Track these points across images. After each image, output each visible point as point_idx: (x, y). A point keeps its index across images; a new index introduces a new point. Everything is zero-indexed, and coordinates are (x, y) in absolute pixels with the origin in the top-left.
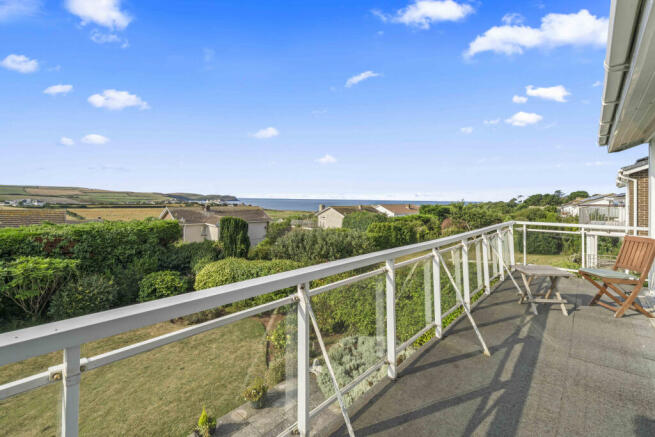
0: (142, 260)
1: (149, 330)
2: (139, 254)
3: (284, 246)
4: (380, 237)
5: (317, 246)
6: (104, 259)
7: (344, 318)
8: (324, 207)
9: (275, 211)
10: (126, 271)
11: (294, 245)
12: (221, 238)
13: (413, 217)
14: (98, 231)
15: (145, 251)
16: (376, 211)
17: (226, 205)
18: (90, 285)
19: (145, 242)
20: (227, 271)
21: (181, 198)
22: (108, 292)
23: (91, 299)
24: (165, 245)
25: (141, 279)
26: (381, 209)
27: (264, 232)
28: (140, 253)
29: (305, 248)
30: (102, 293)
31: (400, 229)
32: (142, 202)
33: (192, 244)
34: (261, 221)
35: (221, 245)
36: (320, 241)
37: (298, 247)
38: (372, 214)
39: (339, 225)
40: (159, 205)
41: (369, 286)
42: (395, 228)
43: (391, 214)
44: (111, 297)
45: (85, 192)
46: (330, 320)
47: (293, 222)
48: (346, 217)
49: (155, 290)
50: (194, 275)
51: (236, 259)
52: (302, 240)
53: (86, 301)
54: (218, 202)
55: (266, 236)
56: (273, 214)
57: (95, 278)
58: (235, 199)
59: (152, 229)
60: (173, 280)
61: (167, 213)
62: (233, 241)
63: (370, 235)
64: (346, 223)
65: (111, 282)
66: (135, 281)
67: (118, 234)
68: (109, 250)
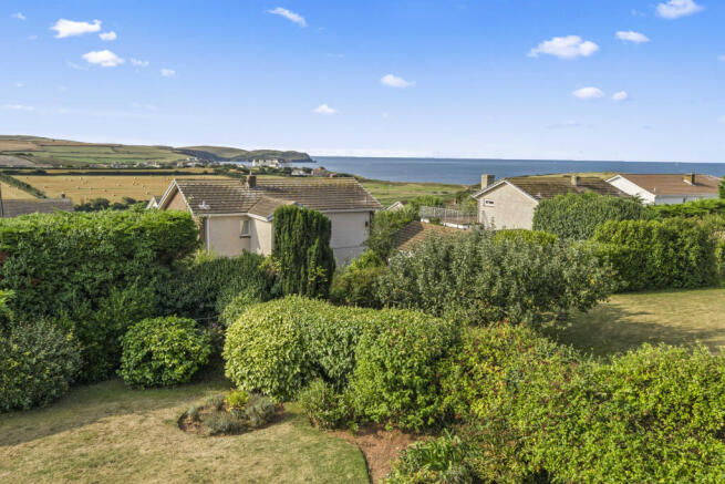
0: (125, 293)
1: (137, 442)
2: (120, 280)
3: (406, 274)
4: (625, 254)
5: (480, 278)
6: (58, 289)
7: (551, 467)
8: (491, 179)
9: (387, 183)
10: (96, 316)
11: (431, 271)
12: (277, 251)
13: (703, 206)
14: (44, 234)
15: (133, 274)
16: (614, 191)
17: (288, 172)
18: (32, 340)
19: (130, 257)
20: (288, 325)
21: (206, 156)
22: (64, 356)
23: (34, 370)
24: (168, 262)
25: (125, 330)
26: (624, 185)
27: (364, 235)
28: (121, 277)
29: (452, 280)
30: (54, 357)
31: (674, 237)
32: (138, 163)
33: (220, 262)
34: (359, 209)
35: (276, 267)
36: (487, 265)
37: (437, 276)
38: (603, 199)
39: (527, 224)
40: (166, 171)
41: (616, 395)
42: (663, 233)
43: (648, 198)
44: (69, 365)
45: (43, 144)
46: (515, 466)
47: (424, 210)
48: (542, 206)
49: (150, 354)
50: (224, 328)
51: (307, 300)
52: (448, 259)
53: (26, 372)
54: (274, 164)
55: (369, 244)
56: (382, 189)
57: (41, 325)
58: (306, 158)
59: (142, 230)
60: (183, 337)
61: (175, 192)
62: (300, 260)
63: (603, 247)
64: (542, 217)
65: (70, 336)
66: (114, 334)
67: (80, 240)
68: (65, 271)
